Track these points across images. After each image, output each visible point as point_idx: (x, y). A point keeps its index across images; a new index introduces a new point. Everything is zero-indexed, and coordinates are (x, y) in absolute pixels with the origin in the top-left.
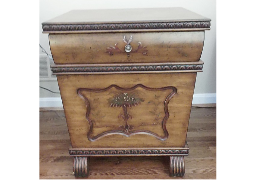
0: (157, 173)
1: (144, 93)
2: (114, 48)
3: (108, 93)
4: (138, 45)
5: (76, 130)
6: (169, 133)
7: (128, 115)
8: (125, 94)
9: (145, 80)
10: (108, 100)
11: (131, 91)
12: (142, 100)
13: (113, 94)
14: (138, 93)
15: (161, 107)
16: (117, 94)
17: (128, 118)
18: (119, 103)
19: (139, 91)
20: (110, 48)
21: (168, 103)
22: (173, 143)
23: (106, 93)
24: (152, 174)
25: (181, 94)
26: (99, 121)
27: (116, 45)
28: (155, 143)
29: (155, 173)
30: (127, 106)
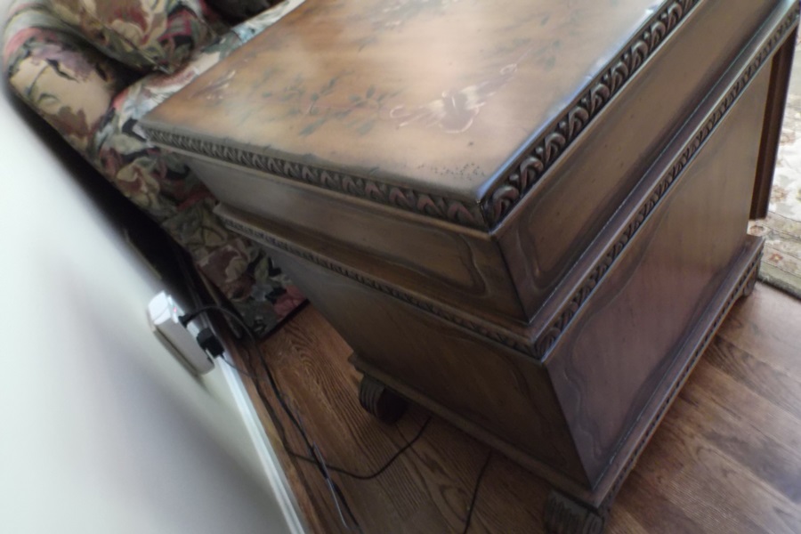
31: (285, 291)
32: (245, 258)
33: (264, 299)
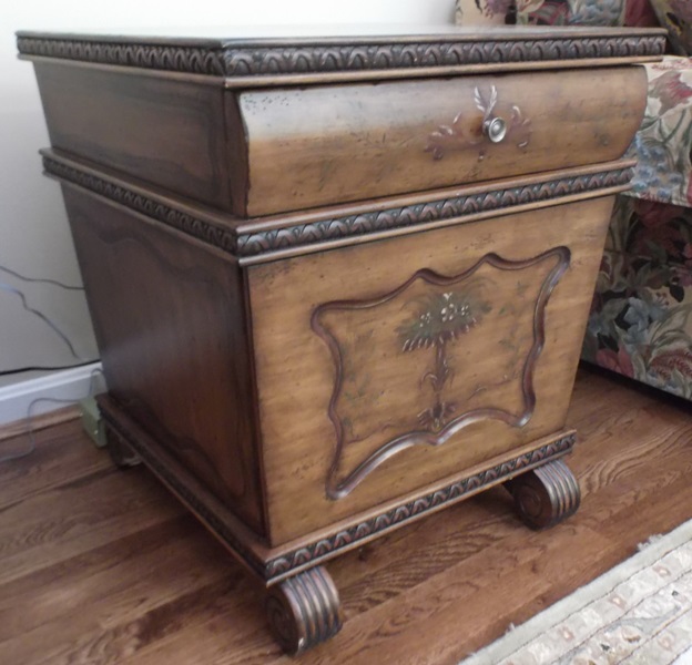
0: (498, 535)
1: (494, 283)
2: (450, 131)
3: (400, 305)
4: (513, 116)
5: (293, 474)
6: (537, 397)
7: (445, 370)
8: (446, 296)
9: (503, 238)
10: (396, 330)
11: (463, 283)
12: (486, 308)
13: (414, 306)
14: (479, 286)
15: (527, 319)
16: (426, 300)
17: (444, 381)
18: (426, 334)
19: (483, 278)
20: (440, 135)
21: (546, 303)
22: (542, 426)
23: (396, 305)
24: (488, 545)
25: (578, 266)
26: (363, 418)
27: (456, 119)
28: (503, 441)
29: (490, 539)
30: (447, 337)
31: (617, 350)
32: (612, 281)
33: (596, 335)
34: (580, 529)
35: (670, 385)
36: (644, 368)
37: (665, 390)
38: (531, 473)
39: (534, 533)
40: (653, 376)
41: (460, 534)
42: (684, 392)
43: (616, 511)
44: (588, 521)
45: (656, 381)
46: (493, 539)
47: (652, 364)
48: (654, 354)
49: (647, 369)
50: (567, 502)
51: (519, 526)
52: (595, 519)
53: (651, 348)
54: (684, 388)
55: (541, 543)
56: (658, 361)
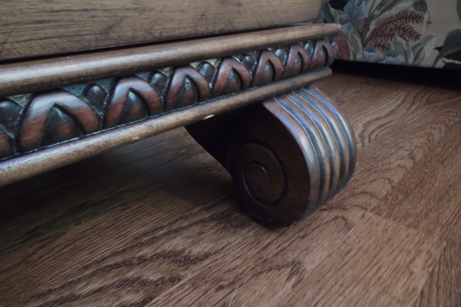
0: (197, 250)
24: (174, 280)
29: (184, 260)
34: (354, 216)
35: (388, 55)
36: (360, 45)
37: (384, 62)
38: (256, 109)
39: (273, 236)
40: (370, 51)
41: (119, 259)
42: (407, 59)
43: (396, 179)
44: (362, 200)
45: (375, 56)
46: (188, 261)
47: (370, 39)
48: (372, 27)
49: (364, 46)
50: (337, 165)
51: (243, 225)
52: (372, 195)
53: (368, 21)
54: (406, 54)
55: (290, 257)
56: (376, 33)
